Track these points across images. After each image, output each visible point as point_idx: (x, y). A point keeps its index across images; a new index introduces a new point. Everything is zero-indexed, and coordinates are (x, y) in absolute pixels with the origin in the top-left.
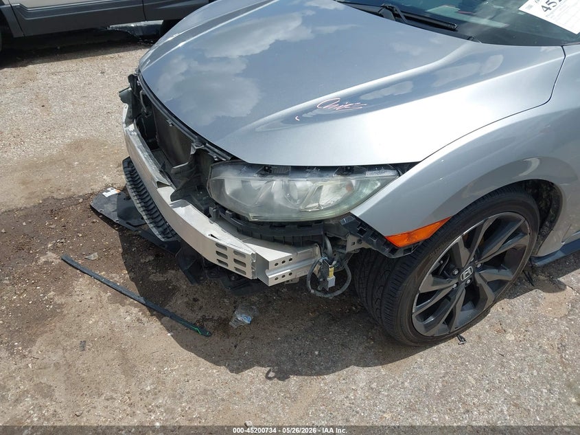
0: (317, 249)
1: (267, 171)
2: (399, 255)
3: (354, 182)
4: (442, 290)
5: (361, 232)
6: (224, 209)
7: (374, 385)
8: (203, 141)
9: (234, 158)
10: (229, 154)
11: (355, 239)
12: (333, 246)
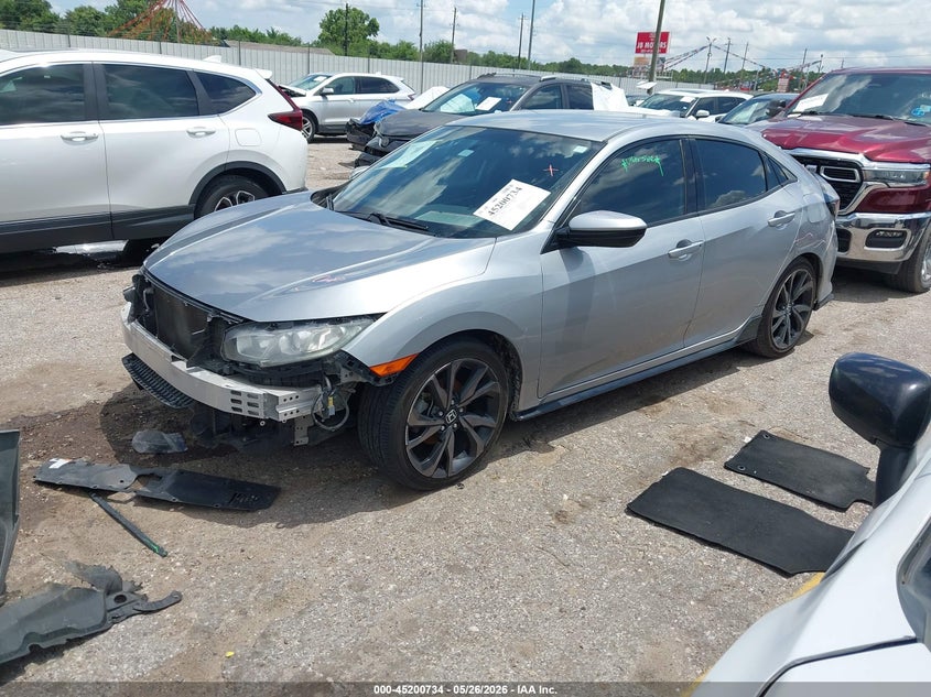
0: (319, 389)
1: (274, 326)
2: (382, 383)
3: (343, 329)
4: (429, 427)
5: (350, 364)
6: (236, 363)
7: (380, 521)
8: (218, 311)
9: (247, 320)
10: (242, 318)
11: (348, 372)
12: (332, 384)
